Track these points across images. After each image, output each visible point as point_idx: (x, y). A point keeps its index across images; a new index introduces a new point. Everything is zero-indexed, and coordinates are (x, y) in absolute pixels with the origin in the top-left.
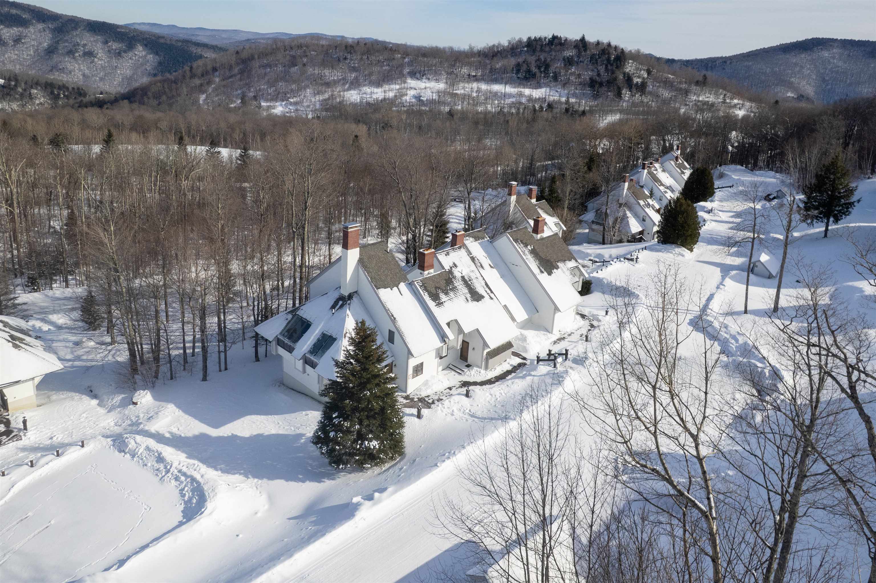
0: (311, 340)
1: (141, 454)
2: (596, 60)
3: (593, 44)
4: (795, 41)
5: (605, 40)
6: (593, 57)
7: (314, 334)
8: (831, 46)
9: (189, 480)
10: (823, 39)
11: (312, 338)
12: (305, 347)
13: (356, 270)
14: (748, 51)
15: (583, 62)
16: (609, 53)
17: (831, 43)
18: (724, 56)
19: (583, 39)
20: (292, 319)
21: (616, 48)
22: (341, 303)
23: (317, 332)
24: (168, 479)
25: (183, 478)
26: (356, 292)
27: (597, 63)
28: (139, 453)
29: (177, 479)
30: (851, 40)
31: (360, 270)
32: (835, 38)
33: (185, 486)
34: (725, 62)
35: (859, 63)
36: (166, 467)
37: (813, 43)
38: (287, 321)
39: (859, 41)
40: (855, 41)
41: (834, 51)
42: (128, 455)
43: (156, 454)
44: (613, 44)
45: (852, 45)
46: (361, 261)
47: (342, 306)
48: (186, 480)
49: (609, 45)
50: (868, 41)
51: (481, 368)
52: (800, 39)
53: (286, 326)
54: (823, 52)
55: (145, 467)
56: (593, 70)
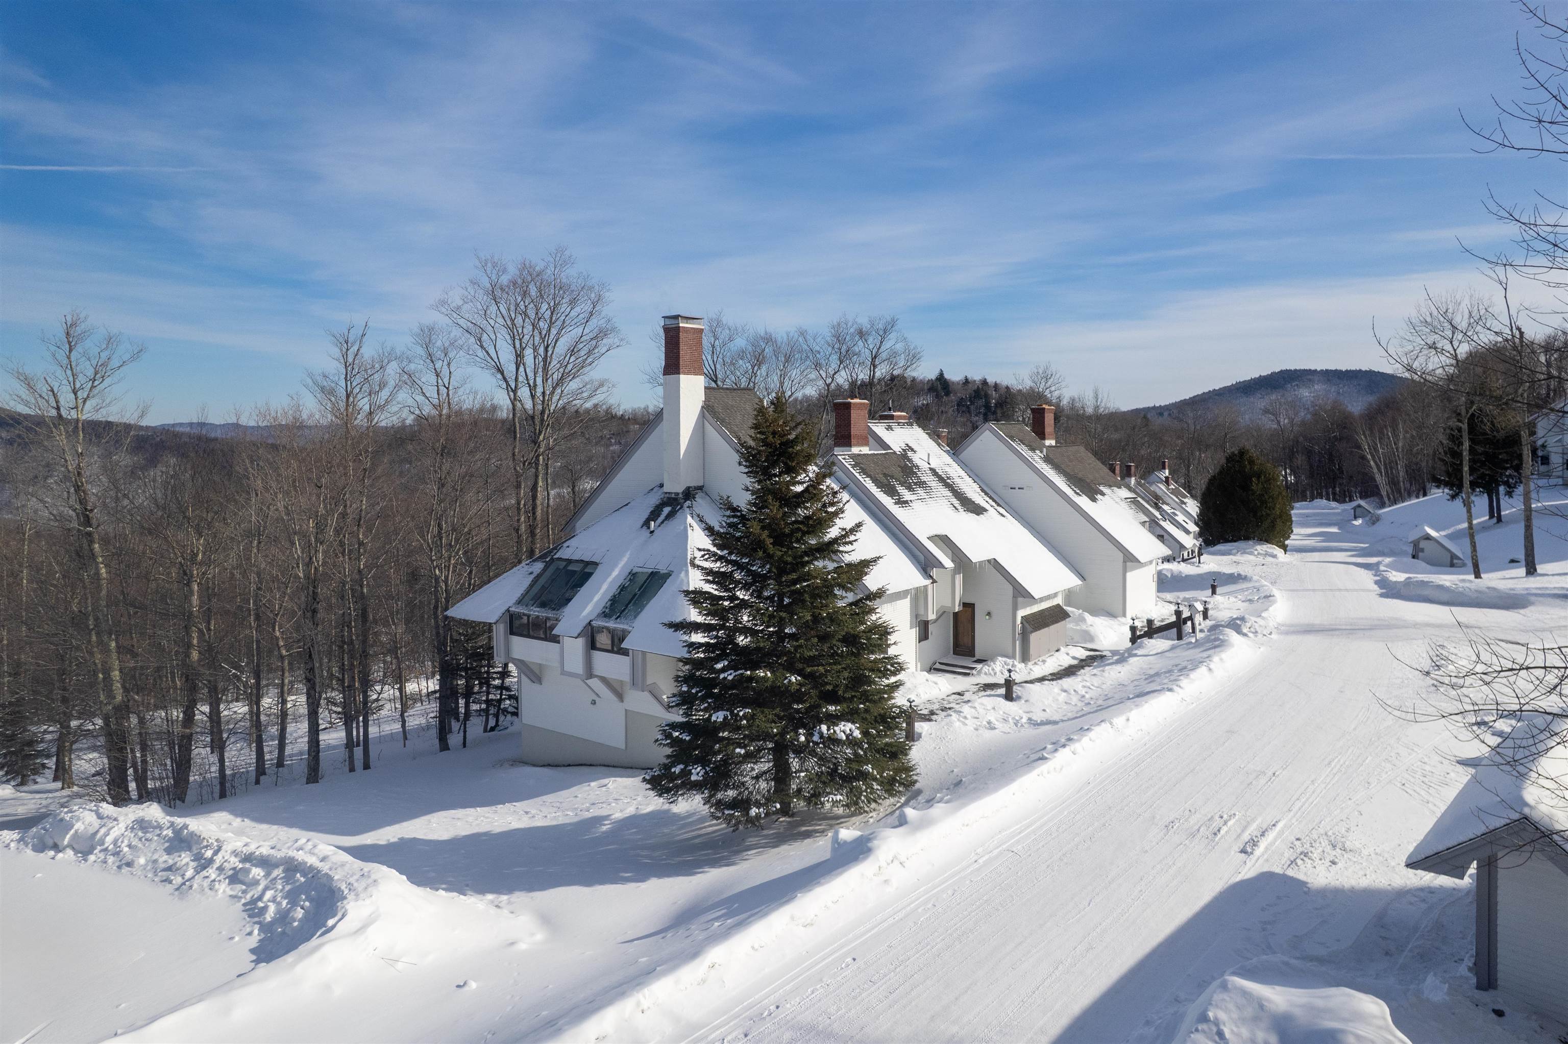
0: (602, 591)
1: (115, 842)
2: (968, 407)
3: (958, 383)
4: (1257, 376)
5: (976, 376)
6: (961, 402)
7: (610, 579)
8: (1310, 380)
9: (278, 872)
10: (1296, 370)
11: (605, 587)
12: (589, 608)
13: (700, 430)
14: (1191, 396)
15: (946, 412)
16: (987, 396)
17: (1310, 377)
18: (1157, 405)
19: (941, 377)
20: (544, 570)
21: (996, 386)
22: (667, 510)
23: (615, 573)
24: (206, 883)
25: (257, 872)
26: (700, 488)
27: (969, 412)
28: (109, 839)
29: (235, 878)
30: (1336, 370)
31: (710, 429)
32: (1313, 368)
33: (266, 888)
34: (1161, 414)
35: (1355, 404)
36: (198, 857)
37: (1284, 378)
38: (532, 576)
39: (1347, 371)
40: (1341, 371)
41: (1316, 387)
42: (70, 853)
43: (169, 833)
44: (991, 380)
45: (1339, 378)
46: (708, 409)
47: (669, 516)
48: (267, 875)
49: (985, 382)
50: (1360, 370)
51: (1014, 657)
52: (1264, 374)
53: (531, 586)
54: (1301, 390)
55: (125, 870)
56: (964, 425)
